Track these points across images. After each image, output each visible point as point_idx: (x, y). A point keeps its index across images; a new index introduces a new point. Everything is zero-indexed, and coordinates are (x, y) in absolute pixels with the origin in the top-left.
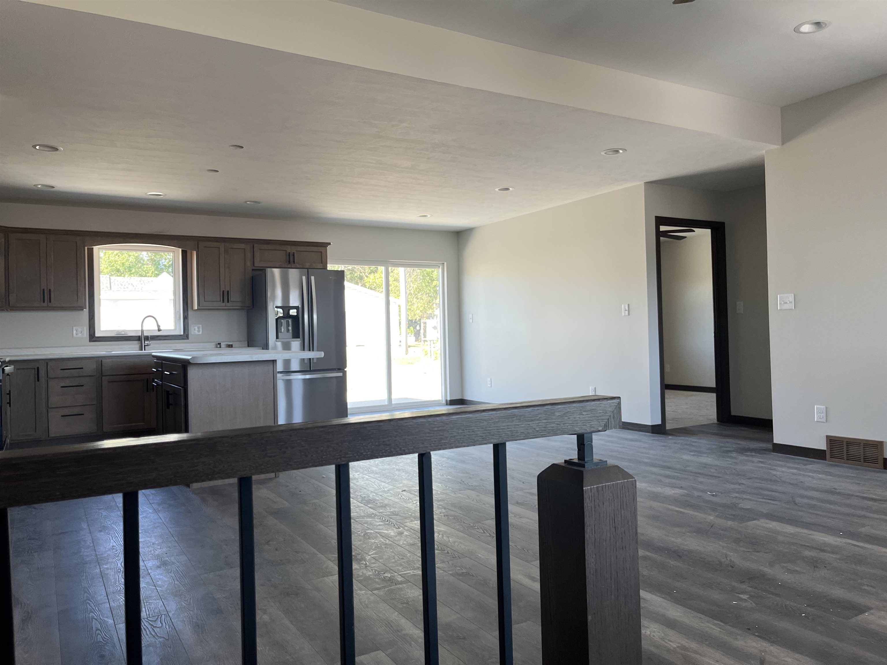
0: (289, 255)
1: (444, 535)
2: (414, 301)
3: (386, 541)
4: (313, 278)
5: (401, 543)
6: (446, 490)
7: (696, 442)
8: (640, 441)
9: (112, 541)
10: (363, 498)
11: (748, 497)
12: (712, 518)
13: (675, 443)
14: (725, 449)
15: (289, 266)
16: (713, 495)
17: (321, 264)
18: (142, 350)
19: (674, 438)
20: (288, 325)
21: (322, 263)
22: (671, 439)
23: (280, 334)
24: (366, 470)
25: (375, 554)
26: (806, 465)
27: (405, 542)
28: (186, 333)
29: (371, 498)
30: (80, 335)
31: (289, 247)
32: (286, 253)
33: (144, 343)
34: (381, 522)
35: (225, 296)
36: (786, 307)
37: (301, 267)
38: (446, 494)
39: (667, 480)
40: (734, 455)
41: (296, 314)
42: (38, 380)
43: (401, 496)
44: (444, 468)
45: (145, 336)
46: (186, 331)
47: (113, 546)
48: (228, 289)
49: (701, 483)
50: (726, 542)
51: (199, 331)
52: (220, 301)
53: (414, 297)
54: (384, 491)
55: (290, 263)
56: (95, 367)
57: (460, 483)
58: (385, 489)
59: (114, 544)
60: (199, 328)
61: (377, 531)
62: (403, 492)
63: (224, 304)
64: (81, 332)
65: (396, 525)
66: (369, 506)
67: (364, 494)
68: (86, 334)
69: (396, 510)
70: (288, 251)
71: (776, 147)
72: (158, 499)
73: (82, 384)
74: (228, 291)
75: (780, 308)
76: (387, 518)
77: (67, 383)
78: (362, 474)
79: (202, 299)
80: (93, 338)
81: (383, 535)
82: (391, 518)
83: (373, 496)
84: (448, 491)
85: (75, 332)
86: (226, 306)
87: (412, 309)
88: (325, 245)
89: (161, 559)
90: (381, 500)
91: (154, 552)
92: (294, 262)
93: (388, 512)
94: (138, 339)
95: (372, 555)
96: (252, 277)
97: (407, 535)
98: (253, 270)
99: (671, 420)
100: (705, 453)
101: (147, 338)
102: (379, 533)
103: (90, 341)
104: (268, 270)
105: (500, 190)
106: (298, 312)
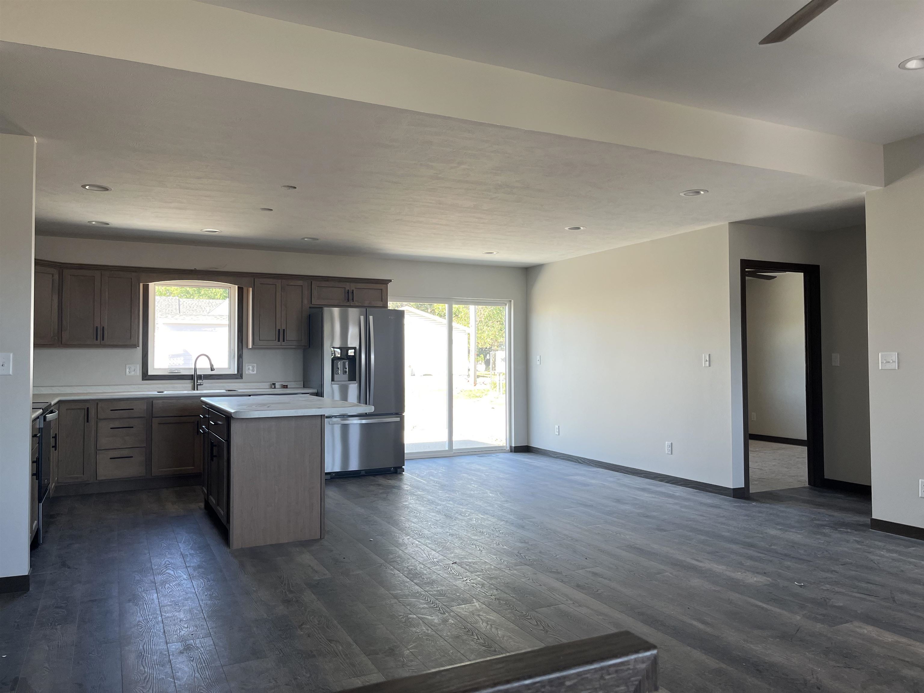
0: (348, 293)
1: (493, 626)
2: (484, 329)
3: (428, 630)
4: (371, 318)
5: (445, 635)
6: (501, 564)
7: (783, 512)
8: (720, 508)
9: (139, 614)
10: (409, 570)
11: (841, 590)
12: (798, 618)
13: (760, 512)
14: (818, 522)
15: (348, 304)
16: (801, 586)
17: (382, 303)
18: (195, 390)
19: (758, 504)
20: (344, 367)
21: (382, 301)
22: (754, 506)
23: (336, 376)
24: (416, 533)
25: (415, 647)
26: (909, 547)
27: (449, 634)
28: (240, 372)
29: (418, 571)
30: (133, 373)
31: (348, 284)
32: (345, 290)
33: (197, 382)
34: (426, 604)
35: (281, 335)
36: (888, 366)
37: (360, 304)
38: (500, 569)
39: (749, 563)
40: (827, 530)
41: (353, 354)
42: (88, 422)
43: (451, 571)
44: (500, 535)
45: (198, 375)
46: (240, 370)
47: (139, 621)
48: (284, 327)
49: (788, 568)
50: (813, 653)
51: (253, 371)
52: (276, 340)
53: (484, 325)
54: (433, 563)
55: (348, 301)
56: (145, 408)
57: (517, 556)
58: (435, 560)
59: (141, 619)
60: (253, 367)
61: (420, 616)
62: (453, 565)
63: (279, 343)
64: (134, 371)
65: (441, 609)
66: (415, 581)
67: (412, 566)
68: (139, 372)
69: (444, 588)
70: (347, 289)
71: (878, 188)
72: (196, 561)
73: (131, 426)
74: (284, 330)
75: (881, 367)
76: (433, 599)
77: (117, 424)
78: (412, 538)
79: (257, 338)
80: (146, 377)
81: (426, 621)
82: (437, 599)
83: (421, 568)
84: (502, 566)
85: (128, 370)
86: (281, 345)
87: (482, 337)
88: (386, 282)
89: (186, 642)
90: (430, 574)
91: (180, 632)
92: (353, 299)
93: (434, 591)
94: (191, 377)
95: (411, 648)
96: (309, 315)
97: (453, 624)
98: (310, 307)
99: (756, 481)
100: (793, 527)
101: (200, 377)
102: (421, 619)
103: (143, 379)
104: (326, 309)
105: (569, 229)
106: (355, 352)
